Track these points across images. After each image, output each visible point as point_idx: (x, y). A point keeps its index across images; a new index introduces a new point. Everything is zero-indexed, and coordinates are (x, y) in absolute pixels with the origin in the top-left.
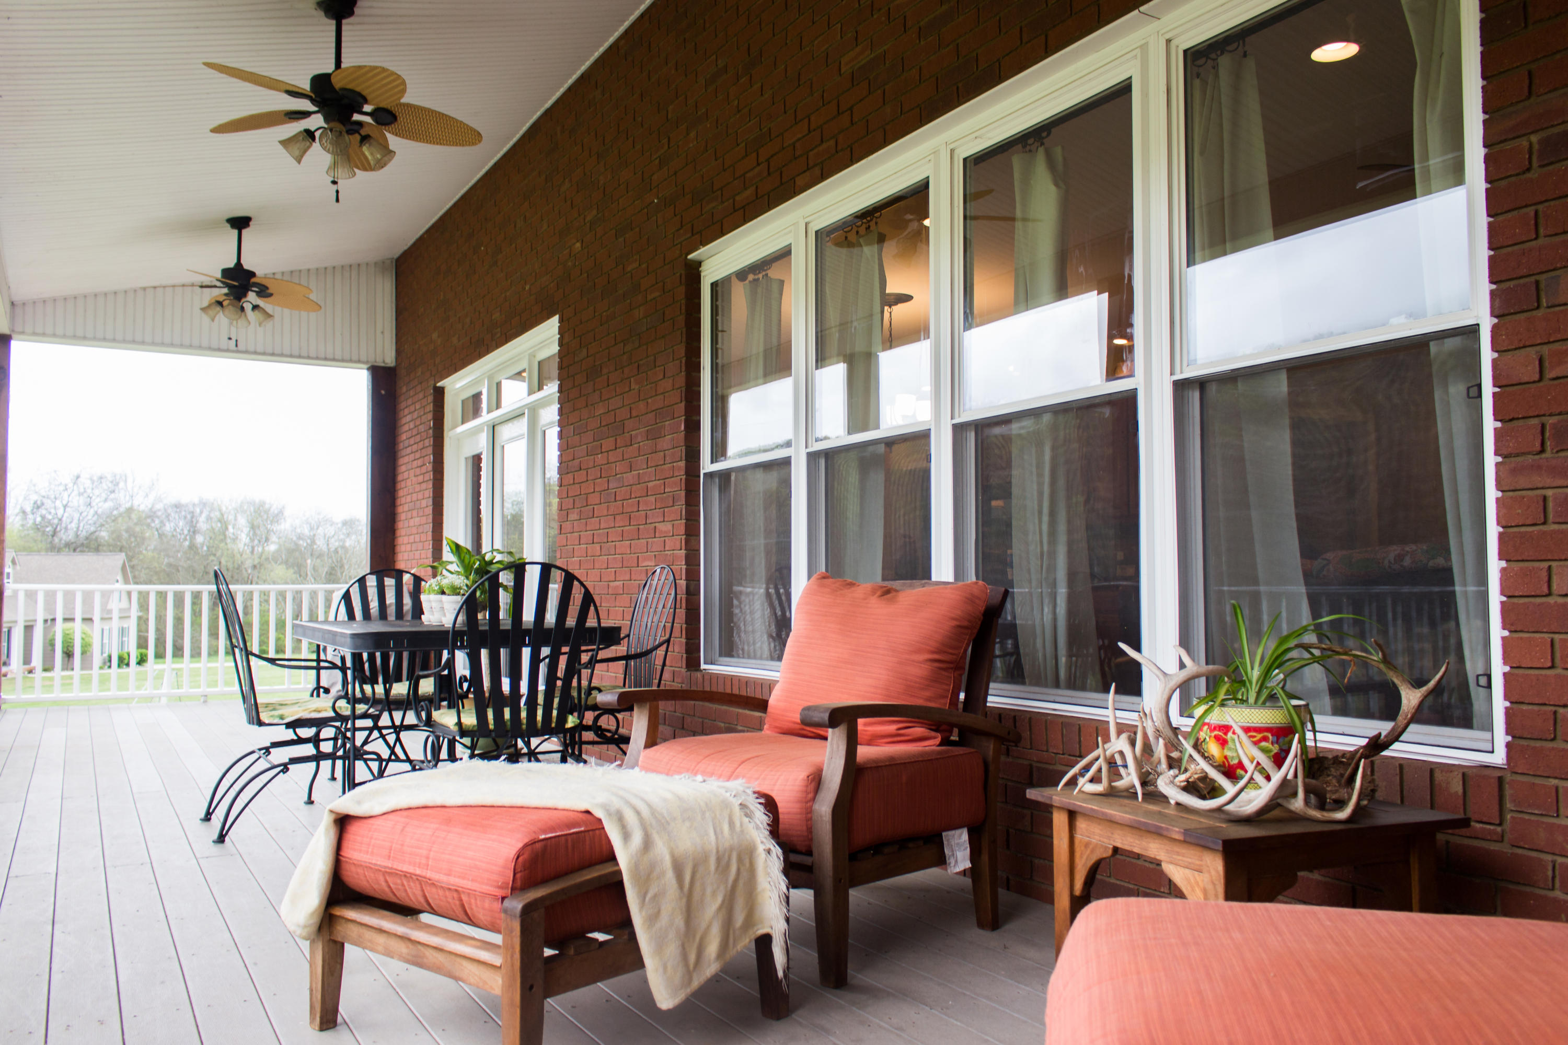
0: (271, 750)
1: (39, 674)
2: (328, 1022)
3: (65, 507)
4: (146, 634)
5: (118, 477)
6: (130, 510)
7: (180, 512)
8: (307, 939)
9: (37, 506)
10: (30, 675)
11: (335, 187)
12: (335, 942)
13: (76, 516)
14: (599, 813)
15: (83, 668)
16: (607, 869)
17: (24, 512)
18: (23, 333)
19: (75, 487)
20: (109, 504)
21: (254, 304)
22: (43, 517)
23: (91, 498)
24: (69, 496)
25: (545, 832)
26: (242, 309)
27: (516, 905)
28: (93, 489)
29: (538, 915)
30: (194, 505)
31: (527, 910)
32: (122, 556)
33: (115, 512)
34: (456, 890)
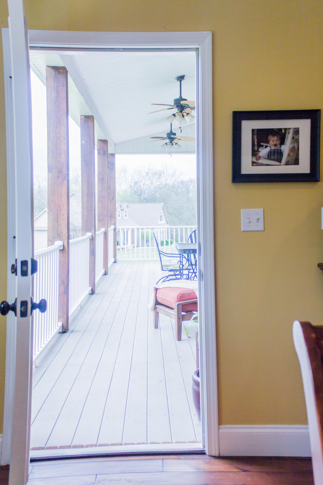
0: (168, 277)
1: (136, 248)
2: (156, 327)
3: (144, 185)
4: (173, 233)
5: (161, 172)
6: (166, 185)
7: (183, 185)
8: (152, 311)
9: (136, 183)
10: (134, 248)
11: (180, 129)
12: (157, 312)
13: (148, 188)
14: (194, 290)
15: (152, 246)
16: (195, 300)
17: (131, 186)
18: (118, 152)
19: (147, 177)
20: (159, 183)
21: (176, 143)
22: (137, 188)
23: (152, 181)
24: (145, 180)
25: (183, 292)
26: (172, 144)
27: (177, 304)
28: (153, 178)
29: (181, 306)
30: (188, 182)
31: (178, 305)
32: (163, 204)
33: (161, 186)
34: (170, 302)
